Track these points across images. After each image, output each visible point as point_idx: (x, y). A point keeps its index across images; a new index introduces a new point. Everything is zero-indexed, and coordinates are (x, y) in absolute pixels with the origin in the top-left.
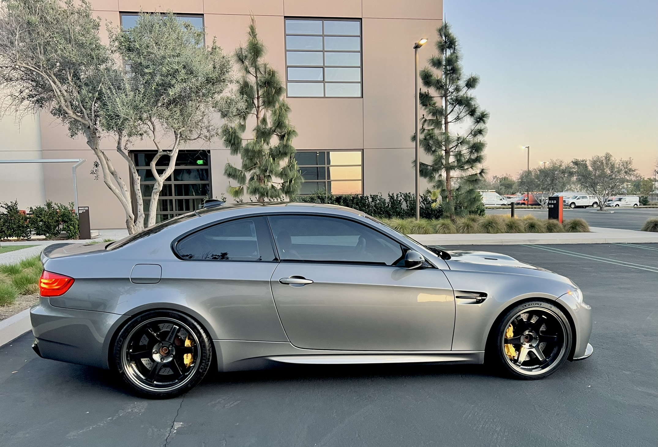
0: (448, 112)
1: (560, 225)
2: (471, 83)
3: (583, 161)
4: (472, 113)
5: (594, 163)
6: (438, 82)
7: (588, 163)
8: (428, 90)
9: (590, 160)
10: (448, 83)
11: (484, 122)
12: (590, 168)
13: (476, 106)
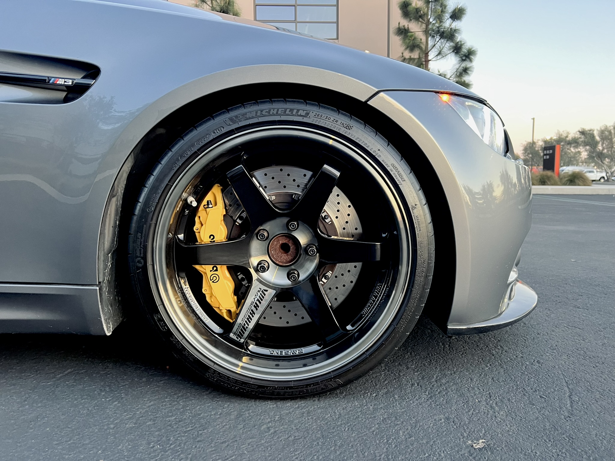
0: (429, 48)
1: (556, 178)
2: (457, 15)
3: (590, 131)
4: (457, 49)
5: (602, 132)
6: (417, 10)
7: (596, 133)
8: (408, 25)
9: (597, 130)
10: (430, 13)
11: (471, 61)
12: (598, 138)
13: (462, 43)
